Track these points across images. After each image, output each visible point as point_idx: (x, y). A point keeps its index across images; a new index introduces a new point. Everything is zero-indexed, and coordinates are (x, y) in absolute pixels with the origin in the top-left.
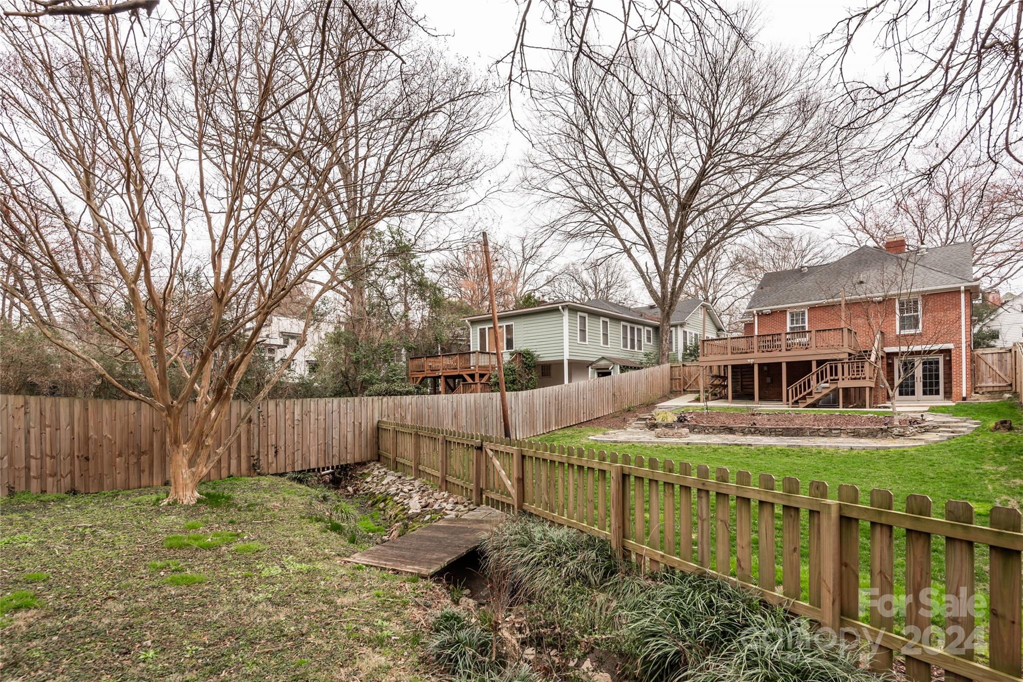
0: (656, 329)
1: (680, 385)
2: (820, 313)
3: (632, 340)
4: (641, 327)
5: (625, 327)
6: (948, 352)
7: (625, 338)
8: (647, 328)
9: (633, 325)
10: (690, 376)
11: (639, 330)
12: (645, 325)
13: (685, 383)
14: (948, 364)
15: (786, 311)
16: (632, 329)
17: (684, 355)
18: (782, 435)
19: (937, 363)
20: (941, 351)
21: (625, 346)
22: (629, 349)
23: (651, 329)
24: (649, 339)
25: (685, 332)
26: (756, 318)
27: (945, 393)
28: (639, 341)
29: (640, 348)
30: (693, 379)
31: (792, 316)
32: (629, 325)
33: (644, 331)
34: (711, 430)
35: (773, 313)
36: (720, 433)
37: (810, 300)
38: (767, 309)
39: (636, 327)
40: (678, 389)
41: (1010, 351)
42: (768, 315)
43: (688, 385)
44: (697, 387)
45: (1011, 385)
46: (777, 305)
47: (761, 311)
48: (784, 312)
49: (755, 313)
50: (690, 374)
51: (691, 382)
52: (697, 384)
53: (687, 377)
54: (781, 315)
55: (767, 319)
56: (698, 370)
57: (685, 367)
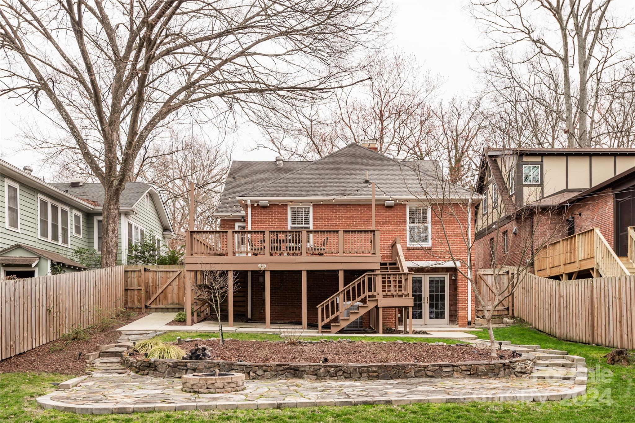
0: (89, 216)
1: (139, 301)
2: (326, 212)
3: (55, 227)
4: (67, 209)
5: (44, 204)
6: (454, 271)
7: (44, 222)
8: (75, 212)
9: (56, 204)
10: (156, 286)
11: (64, 213)
12: (74, 206)
13: (148, 297)
14: (454, 284)
15: (286, 205)
16: (55, 208)
17: (130, 257)
18: (378, 377)
19: (443, 282)
20: (447, 269)
21: (44, 233)
22: (50, 239)
23: (80, 214)
24: (78, 230)
25: (130, 225)
26: (249, 210)
27: (451, 316)
28: (65, 230)
29: (65, 241)
30: (159, 291)
31: (294, 212)
32: (50, 202)
33: (72, 215)
34: (260, 372)
35: (273, 206)
36: (276, 376)
37: (316, 195)
38: (264, 200)
39: (60, 207)
40: (137, 304)
41: (507, 273)
42: (264, 207)
43: (152, 299)
44: (165, 302)
45: (508, 309)
46: (278, 196)
47: (256, 201)
48: (284, 206)
49: (249, 203)
50: (156, 283)
51: (157, 295)
52: (166, 298)
53: (151, 288)
54: (280, 210)
55: (263, 214)
56: (167, 278)
57: (147, 273)
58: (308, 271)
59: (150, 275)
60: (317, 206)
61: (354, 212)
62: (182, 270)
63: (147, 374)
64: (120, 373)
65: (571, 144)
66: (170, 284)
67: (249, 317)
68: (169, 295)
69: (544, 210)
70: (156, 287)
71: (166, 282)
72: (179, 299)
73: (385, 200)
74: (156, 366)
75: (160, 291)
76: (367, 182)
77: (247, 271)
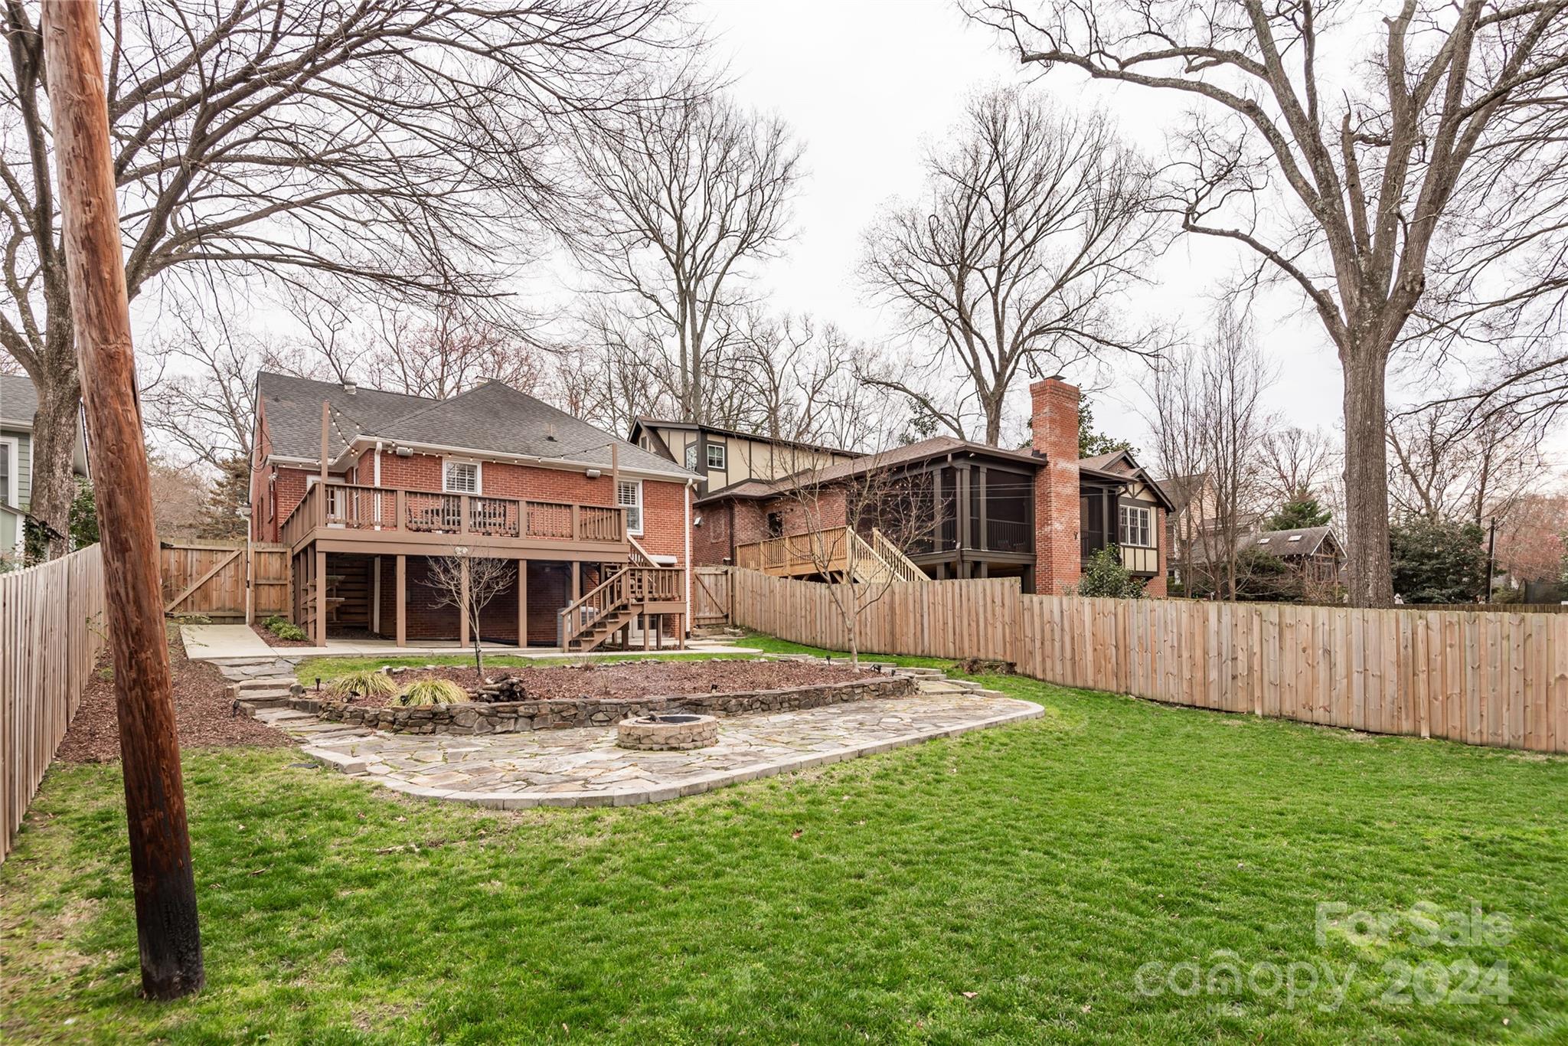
13: (166, 596)
15: (441, 458)
26: (378, 458)
30: (193, 587)
31: (450, 470)
35: (416, 456)
37: (485, 448)
38: (406, 446)
41: (726, 573)
42: (404, 457)
43: (177, 601)
44: (205, 606)
45: (727, 617)
46: (429, 441)
47: (389, 446)
48: (435, 459)
49: (379, 446)
50: (185, 570)
51: (187, 593)
52: (207, 598)
53: (173, 581)
54: (431, 464)
55: (401, 467)
56: (212, 562)
57: (166, 552)
58: (529, 562)
59: (172, 557)
60: (487, 464)
61: (543, 479)
62: (243, 549)
63: (433, 732)
64: (362, 736)
65: (686, 417)
66: (217, 574)
67: (376, 630)
68: (215, 594)
69: (744, 500)
70: (185, 579)
71: (208, 570)
72: (235, 601)
73: (587, 469)
74: (452, 717)
75: (196, 585)
76: (551, 439)
77: (372, 557)
